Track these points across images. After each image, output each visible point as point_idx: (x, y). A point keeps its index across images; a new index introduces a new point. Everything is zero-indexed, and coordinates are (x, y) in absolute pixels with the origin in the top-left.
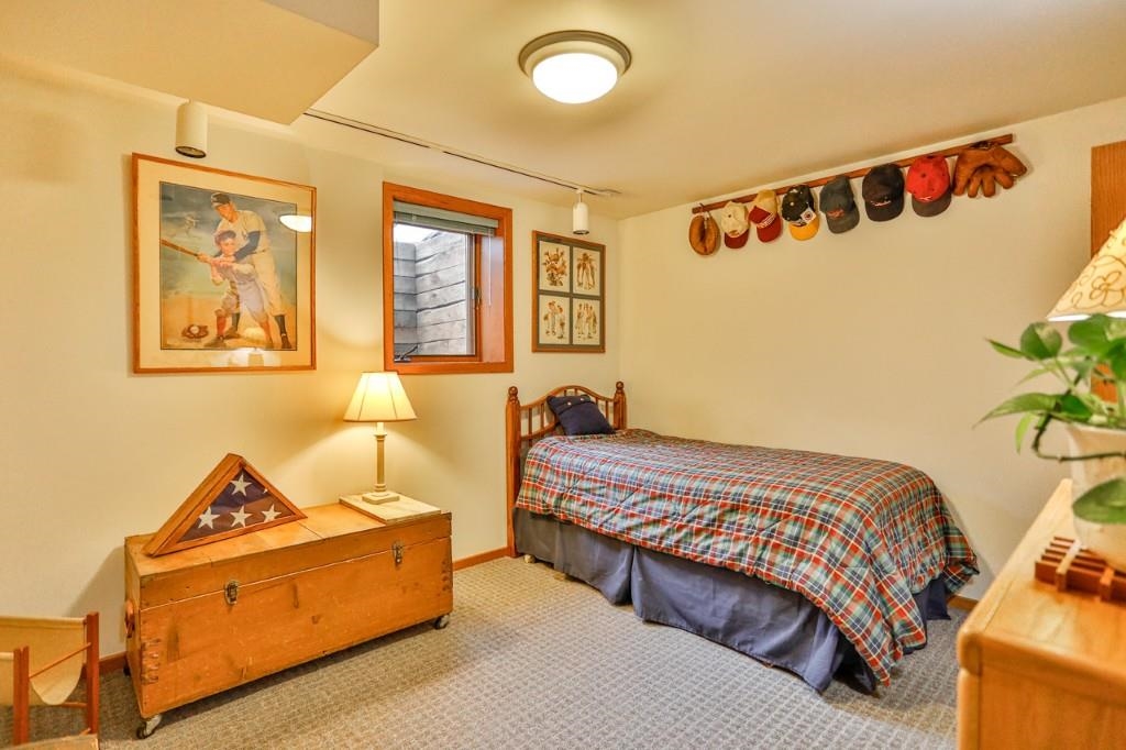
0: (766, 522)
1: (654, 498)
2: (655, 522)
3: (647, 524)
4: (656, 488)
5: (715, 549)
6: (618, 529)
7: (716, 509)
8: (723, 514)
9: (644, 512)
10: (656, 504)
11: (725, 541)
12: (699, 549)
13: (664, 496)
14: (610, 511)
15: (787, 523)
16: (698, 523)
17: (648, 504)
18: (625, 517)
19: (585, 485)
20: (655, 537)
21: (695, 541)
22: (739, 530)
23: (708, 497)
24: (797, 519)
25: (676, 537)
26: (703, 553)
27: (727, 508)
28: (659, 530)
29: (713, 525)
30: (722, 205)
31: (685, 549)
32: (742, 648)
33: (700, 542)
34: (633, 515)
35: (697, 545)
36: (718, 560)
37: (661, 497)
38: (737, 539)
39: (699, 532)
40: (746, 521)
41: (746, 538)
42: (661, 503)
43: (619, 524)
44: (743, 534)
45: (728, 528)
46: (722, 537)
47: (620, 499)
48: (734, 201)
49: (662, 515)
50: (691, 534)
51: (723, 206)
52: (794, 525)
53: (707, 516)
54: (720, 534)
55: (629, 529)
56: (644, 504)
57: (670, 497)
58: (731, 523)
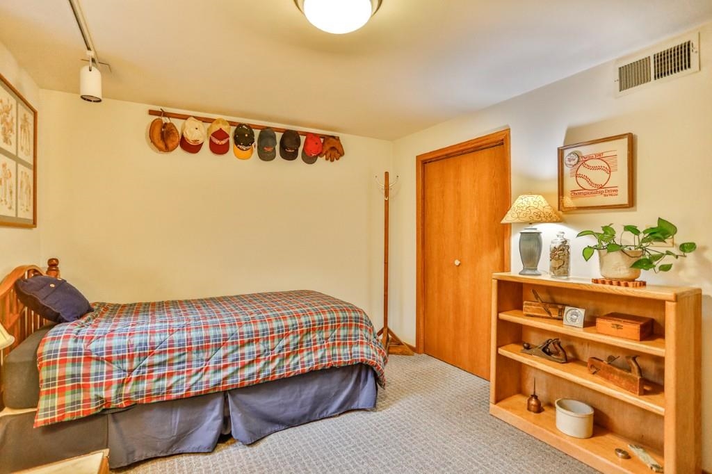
0: (329, 333)
1: (243, 345)
2: (251, 363)
3: (243, 367)
4: (243, 337)
5: (303, 362)
6: (211, 384)
7: (297, 336)
8: (302, 338)
9: (237, 359)
10: (246, 349)
11: (308, 354)
12: (291, 367)
13: (253, 341)
14: (197, 372)
15: (340, 329)
16: (287, 350)
17: (239, 352)
18: (217, 370)
19: (157, 359)
20: (253, 374)
21: (285, 364)
22: (315, 344)
23: (288, 330)
24: (344, 325)
25: (271, 367)
26: (295, 368)
27: (305, 332)
28: (255, 368)
29: (297, 348)
30: (185, 117)
31: (280, 372)
32: (321, 416)
33: (291, 361)
34: (226, 367)
35: (289, 366)
36: (307, 368)
37: (250, 342)
38: (316, 349)
39: (288, 355)
40: (317, 337)
41: (321, 347)
42: (251, 347)
43: (212, 379)
44: (318, 345)
45: (307, 345)
46: (305, 353)
47: (205, 358)
48: (194, 117)
49: (255, 355)
50: (283, 360)
51: (186, 119)
52: (344, 329)
53: (292, 343)
54: (302, 351)
55: (225, 378)
56: (235, 353)
57: (257, 340)
58: (307, 342)
